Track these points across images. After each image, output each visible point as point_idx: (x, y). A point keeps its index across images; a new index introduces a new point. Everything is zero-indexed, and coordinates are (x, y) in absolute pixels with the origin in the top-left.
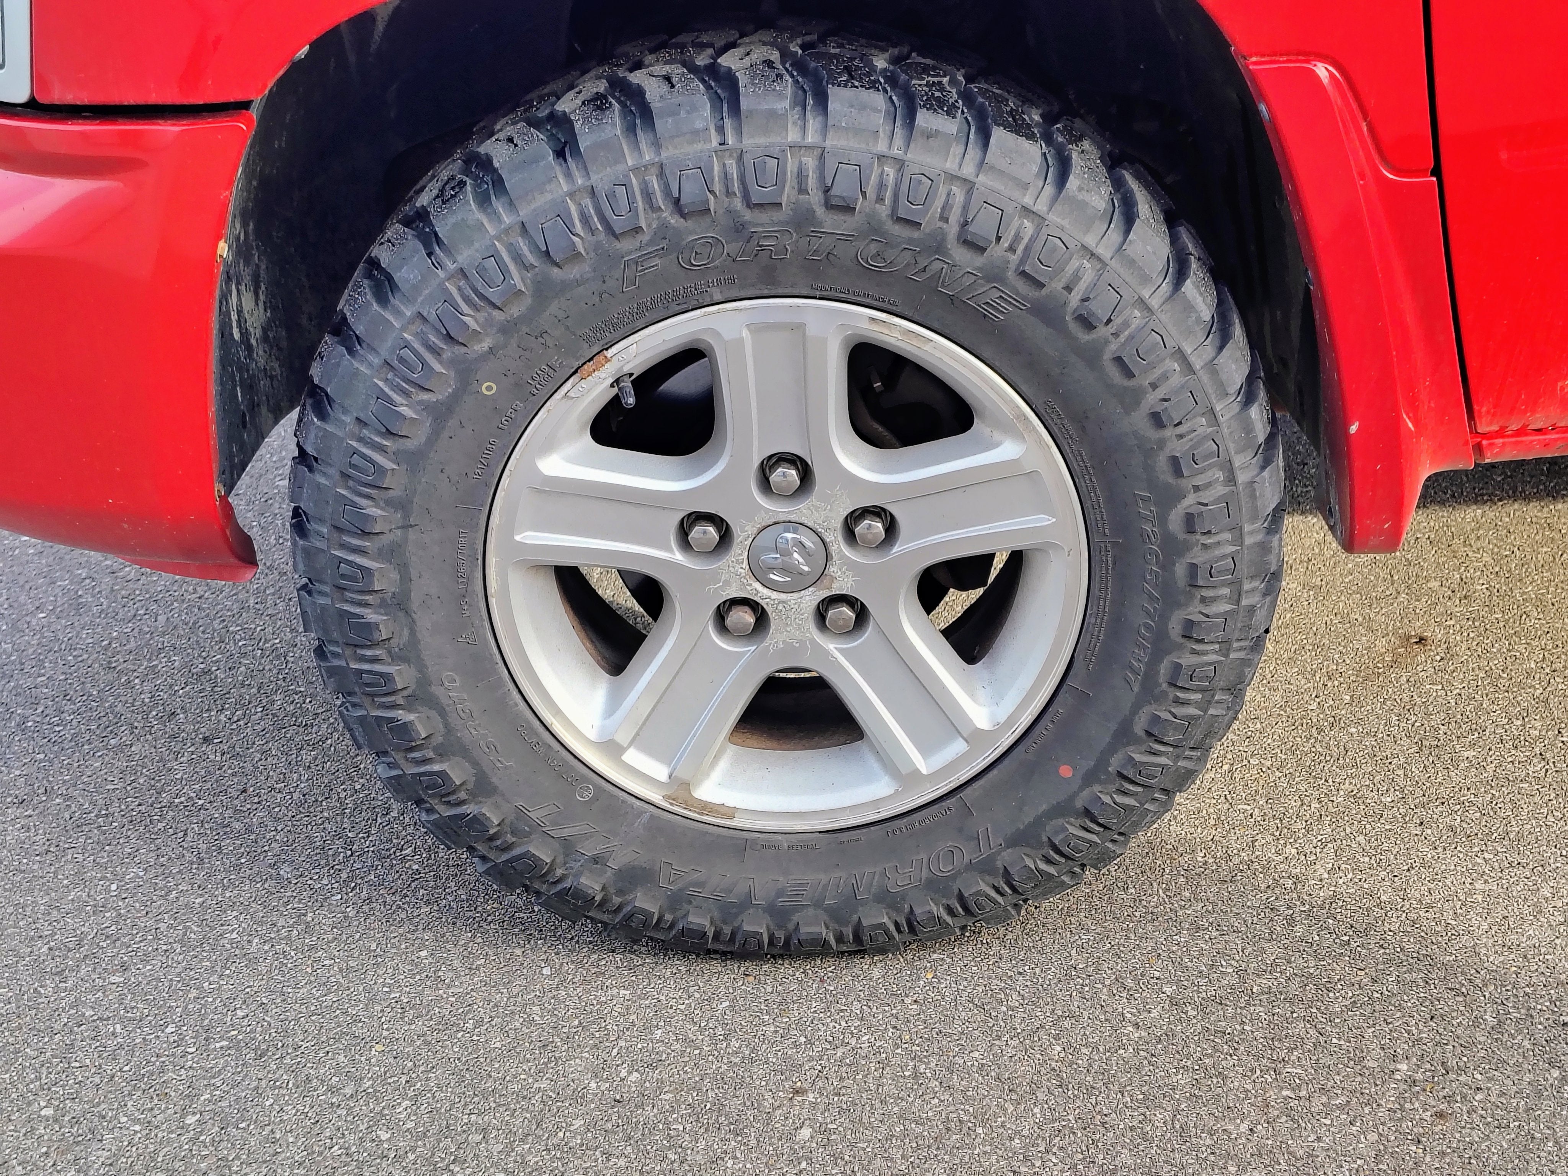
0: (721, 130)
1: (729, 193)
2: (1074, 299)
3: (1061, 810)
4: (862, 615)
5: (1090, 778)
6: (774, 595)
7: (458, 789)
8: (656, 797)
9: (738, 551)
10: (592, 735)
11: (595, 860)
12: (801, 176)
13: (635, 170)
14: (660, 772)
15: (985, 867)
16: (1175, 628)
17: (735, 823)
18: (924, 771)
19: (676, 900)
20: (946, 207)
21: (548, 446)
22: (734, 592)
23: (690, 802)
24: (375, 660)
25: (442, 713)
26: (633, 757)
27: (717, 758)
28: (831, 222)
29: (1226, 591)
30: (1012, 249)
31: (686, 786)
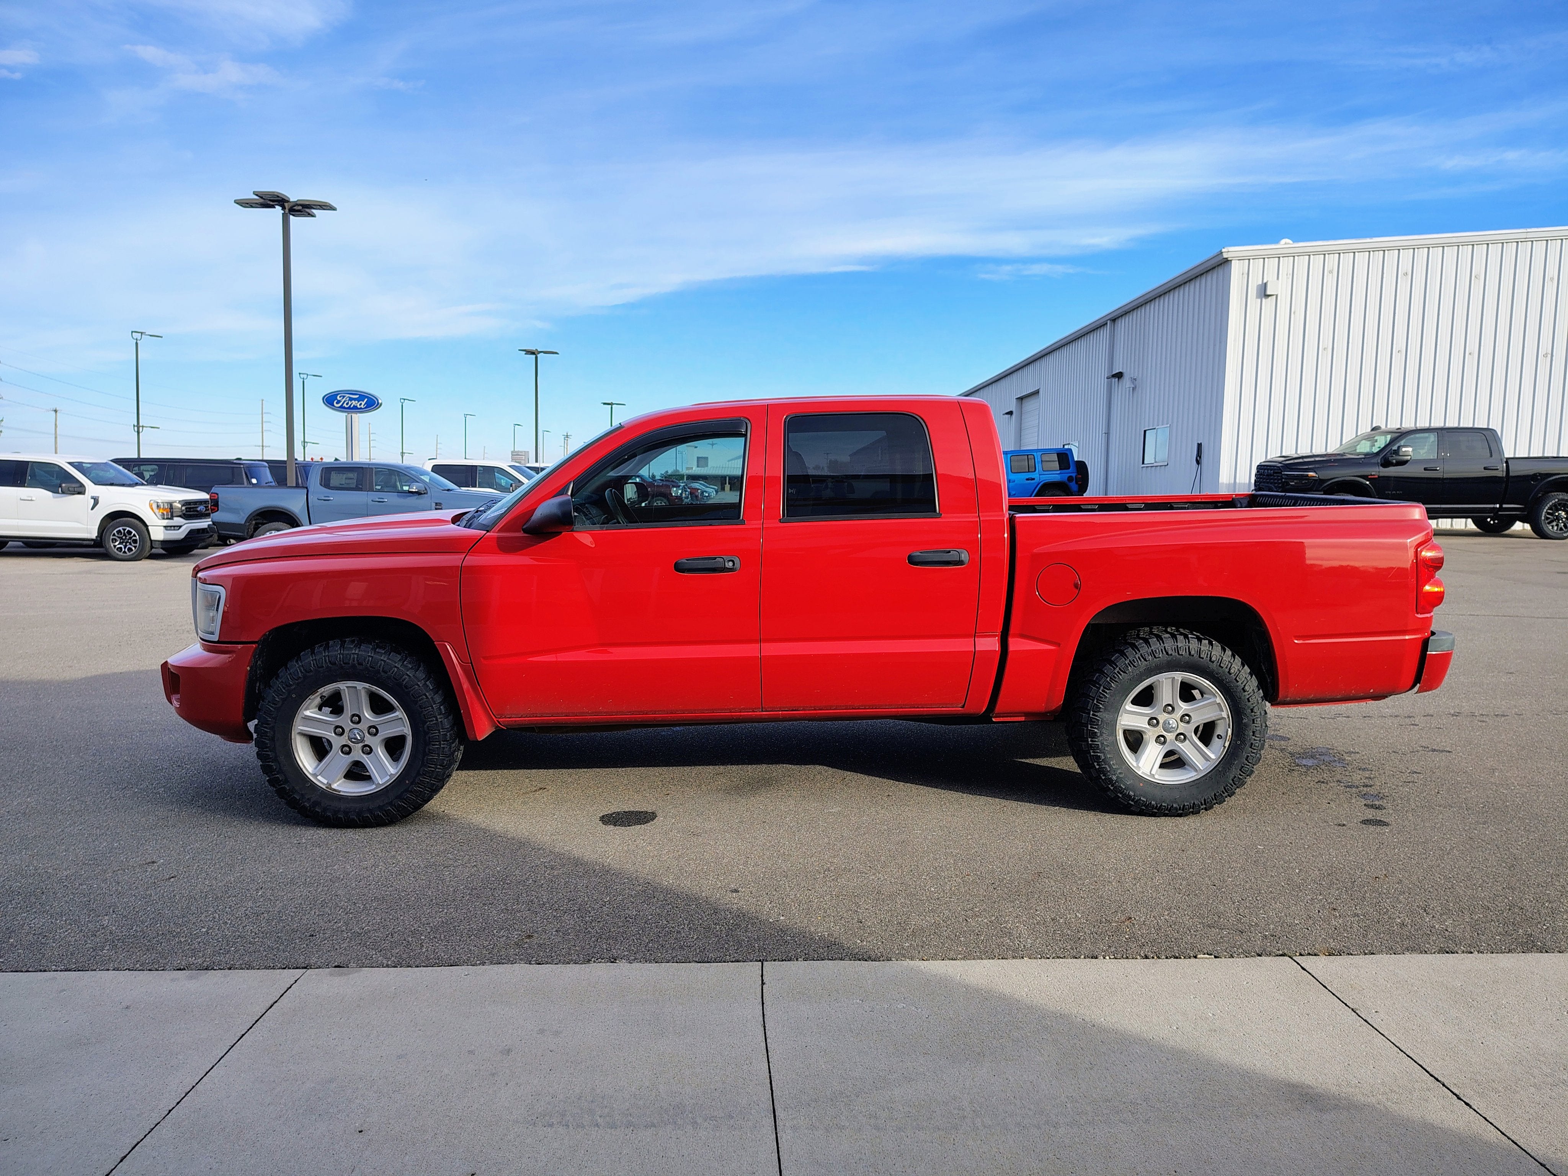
0: (340, 650)
1: (340, 661)
2: (404, 682)
3: (406, 791)
4: (371, 750)
5: (412, 783)
6: (353, 744)
7: (280, 781)
8: (324, 787)
9: (346, 734)
10: (311, 772)
11: (308, 799)
12: (354, 658)
13: (324, 656)
14: (325, 782)
15: (390, 804)
16: (427, 750)
17: (341, 793)
18: (380, 783)
19: (325, 810)
20: (380, 665)
21: (306, 709)
22: (345, 743)
23: (331, 789)
24: (267, 751)
25: (280, 764)
26: (319, 778)
27: (339, 780)
28: (359, 667)
29: (438, 743)
30: (392, 673)
31: (330, 785)
